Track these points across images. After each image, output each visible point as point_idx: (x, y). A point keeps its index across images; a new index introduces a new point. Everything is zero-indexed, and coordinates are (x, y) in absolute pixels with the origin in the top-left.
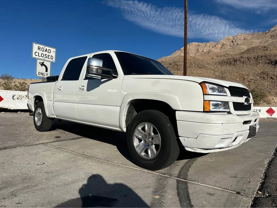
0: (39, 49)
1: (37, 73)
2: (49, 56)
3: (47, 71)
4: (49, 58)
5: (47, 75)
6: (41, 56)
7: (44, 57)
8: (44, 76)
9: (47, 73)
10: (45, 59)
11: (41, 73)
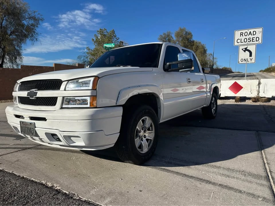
0: (241, 35)
1: (240, 61)
2: (253, 39)
3: (251, 55)
4: (253, 40)
5: (251, 60)
6: (243, 42)
7: (247, 42)
8: (248, 62)
9: (251, 58)
10: (249, 43)
11: (244, 59)
